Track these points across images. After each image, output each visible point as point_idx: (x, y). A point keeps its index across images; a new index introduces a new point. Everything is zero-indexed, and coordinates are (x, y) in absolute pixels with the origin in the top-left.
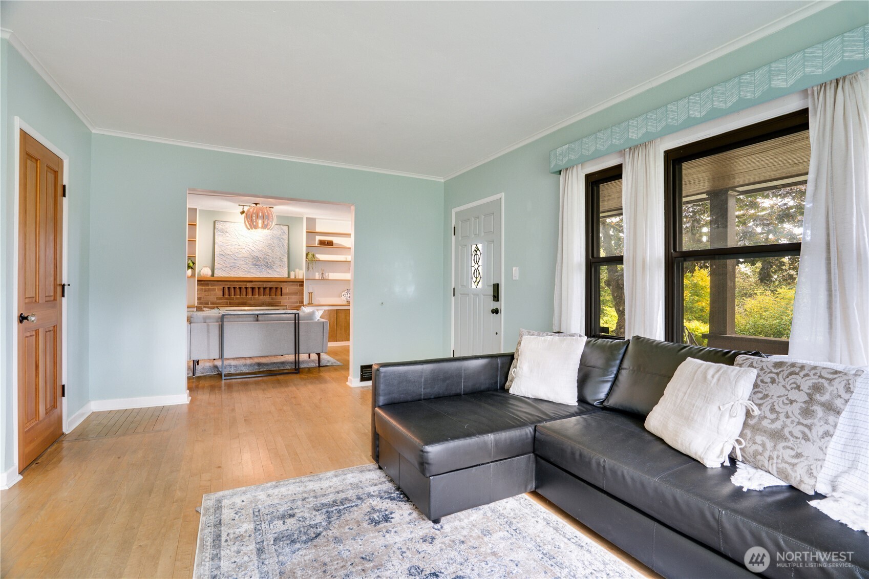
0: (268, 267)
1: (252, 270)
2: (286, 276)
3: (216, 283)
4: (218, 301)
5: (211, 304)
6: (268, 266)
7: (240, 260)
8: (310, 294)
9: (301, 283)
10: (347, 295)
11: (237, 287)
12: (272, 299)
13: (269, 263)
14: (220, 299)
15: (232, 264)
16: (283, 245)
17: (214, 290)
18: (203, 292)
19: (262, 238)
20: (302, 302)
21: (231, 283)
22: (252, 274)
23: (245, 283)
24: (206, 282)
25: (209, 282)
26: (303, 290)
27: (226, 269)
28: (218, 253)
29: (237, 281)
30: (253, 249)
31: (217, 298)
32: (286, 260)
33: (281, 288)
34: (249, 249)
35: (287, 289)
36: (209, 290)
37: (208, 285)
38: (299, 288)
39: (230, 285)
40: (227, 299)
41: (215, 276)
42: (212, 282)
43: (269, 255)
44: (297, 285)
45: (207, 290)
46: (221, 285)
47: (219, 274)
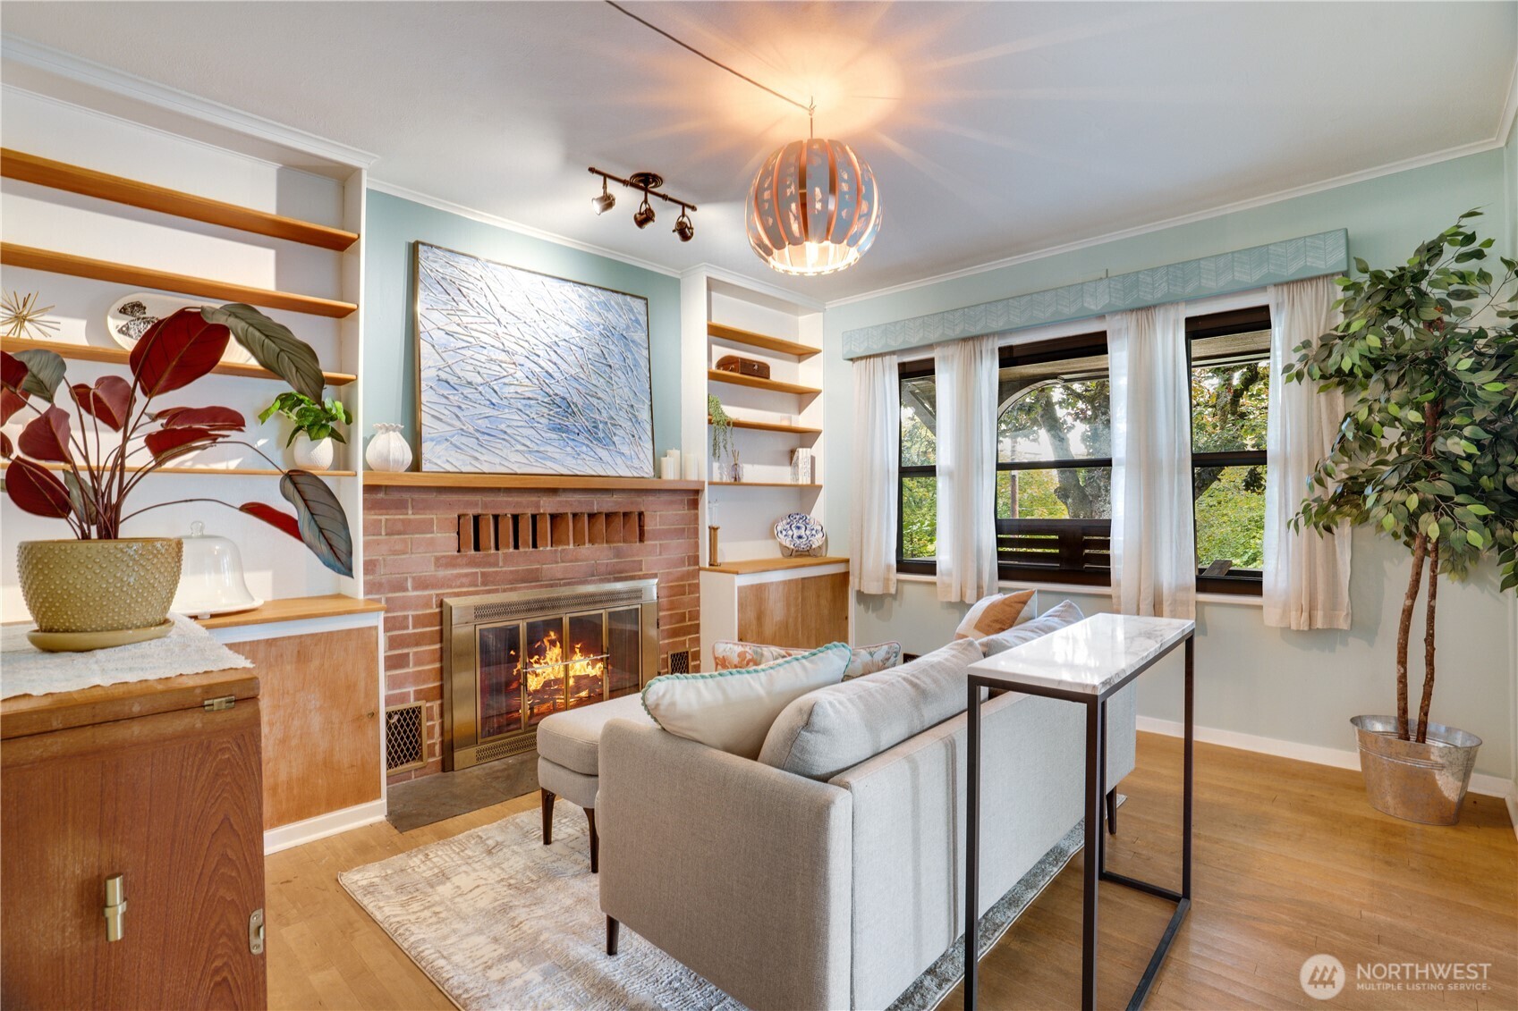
0: (598, 440)
1: (549, 448)
2: (648, 471)
3: (432, 496)
4: (443, 573)
5: (415, 588)
6: (598, 434)
7: (510, 406)
8: (713, 530)
9: (692, 496)
10: (790, 533)
11: (509, 511)
12: (618, 554)
13: (601, 426)
14: (451, 562)
15: (483, 424)
16: (637, 364)
17: (426, 527)
18: (383, 537)
19: (574, 334)
20: (695, 560)
21: (489, 498)
22: (549, 464)
23: (534, 498)
24: (395, 496)
25: (406, 496)
26: (696, 518)
27: (464, 440)
28: (433, 372)
29: (509, 490)
30: (551, 368)
31: (437, 559)
32: (644, 415)
33: (641, 514)
34: (538, 370)
35: (660, 517)
36: (407, 528)
37: (400, 506)
38: (686, 512)
39: (485, 505)
40: (472, 563)
41: (426, 467)
42: (416, 496)
43: (600, 395)
44: (682, 501)
45: (400, 527)
46: (450, 505)
47: (441, 459)
